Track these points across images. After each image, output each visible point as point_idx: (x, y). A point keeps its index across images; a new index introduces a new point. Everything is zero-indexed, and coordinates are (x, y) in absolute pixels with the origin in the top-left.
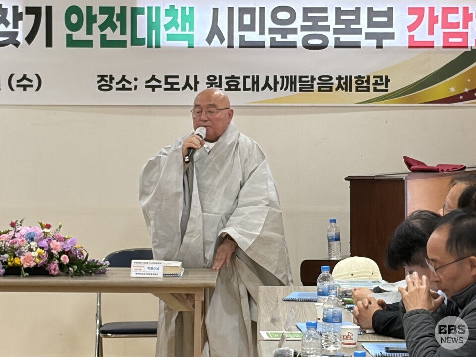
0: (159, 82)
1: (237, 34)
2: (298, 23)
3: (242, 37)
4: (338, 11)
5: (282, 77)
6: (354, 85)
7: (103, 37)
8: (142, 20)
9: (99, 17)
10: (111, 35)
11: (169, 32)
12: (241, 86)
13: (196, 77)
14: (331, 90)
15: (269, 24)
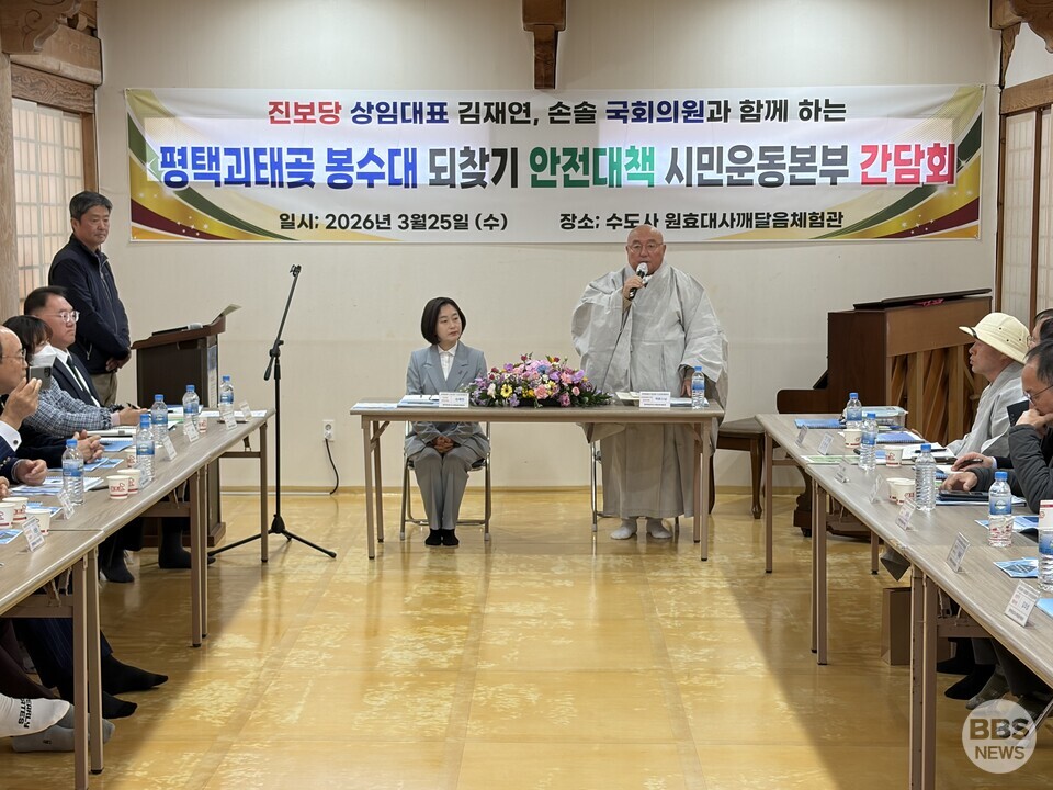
0: (620, 220)
1: (695, 173)
2: (755, 161)
3: (700, 176)
4: (793, 148)
5: (739, 214)
6: (808, 221)
7: (566, 177)
8: (604, 160)
9: (562, 157)
10: (574, 175)
11: (629, 172)
12: (699, 224)
13: (655, 215)
14: (786, 226)
15: (727, 163)
